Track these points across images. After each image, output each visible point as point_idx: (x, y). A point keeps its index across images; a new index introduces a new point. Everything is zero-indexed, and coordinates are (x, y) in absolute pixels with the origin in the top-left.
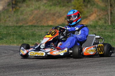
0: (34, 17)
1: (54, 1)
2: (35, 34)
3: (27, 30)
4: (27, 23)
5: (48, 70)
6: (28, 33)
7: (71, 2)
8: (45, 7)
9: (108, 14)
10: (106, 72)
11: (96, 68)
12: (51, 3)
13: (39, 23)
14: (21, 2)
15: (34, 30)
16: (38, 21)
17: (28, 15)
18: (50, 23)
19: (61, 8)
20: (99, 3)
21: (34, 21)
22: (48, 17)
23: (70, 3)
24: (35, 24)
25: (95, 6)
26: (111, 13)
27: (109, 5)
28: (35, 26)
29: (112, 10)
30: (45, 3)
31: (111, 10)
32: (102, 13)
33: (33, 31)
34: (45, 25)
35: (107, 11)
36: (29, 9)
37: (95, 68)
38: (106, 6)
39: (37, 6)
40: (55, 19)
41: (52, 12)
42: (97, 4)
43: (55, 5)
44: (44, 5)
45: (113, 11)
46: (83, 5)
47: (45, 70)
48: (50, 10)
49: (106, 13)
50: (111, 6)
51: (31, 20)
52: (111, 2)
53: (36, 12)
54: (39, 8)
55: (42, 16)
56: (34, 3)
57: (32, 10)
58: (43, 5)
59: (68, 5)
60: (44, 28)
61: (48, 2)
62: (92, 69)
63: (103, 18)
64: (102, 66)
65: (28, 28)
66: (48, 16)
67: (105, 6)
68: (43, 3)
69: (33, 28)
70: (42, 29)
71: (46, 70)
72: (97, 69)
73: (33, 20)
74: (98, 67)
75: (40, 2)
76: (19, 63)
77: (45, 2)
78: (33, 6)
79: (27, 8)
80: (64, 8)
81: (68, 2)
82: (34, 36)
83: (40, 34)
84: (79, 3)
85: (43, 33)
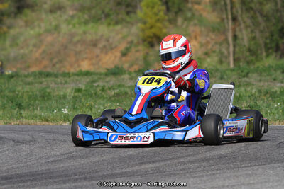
0: (44, 52)
1: (93, 12)
2: (49, 93)
3: (29, 84)
4: (29, 67)
5: (85, 183)
6: (30, 93)
7: (135, 12)
8: (71, 26)
9: (226, 40)
10: (228, 186)
11: (203, 176)
12: (86, 17)
13: (57, 66)
14: (13, 15)
15: (45, 83)
16: (55, 60)
17: (31, 48)
18: (85, 66)
19: (111, 27)
20: (205, 14)
21: (45, 62)
22: (80, 52)
23: (132, 15)
24: (49, 70)
25: (196, 21)
26: (235, 37)
27: (230, 17)
28: (48, 75)
29: (237, 29)
30: (73, 17)
31: (234, 30)
32: (212, 39)
33: (44, 86)
34: (72, 71)
35: (224, 32)
36: (32, 32)
37: (199, 177)
38: (223, 20)
39: (50, 24)
40: (97, 56)
41: (89, 37)
42: (201, 15)
43: (96, 19)
44: (68, 22)
45: (238, 33)
46: (166, 17)
47: (76, 184)
48: (85, 33)
49: (223, 38)
50: (234, 19)
51: (37, 59)
52: (234, 11)
53: (49, 39)
54: (57, 28)
55: (66, 48)
56: (44, 16)
57: (40, 35)
58: (66, 20)
59: (128, 19)
60: (72, 78)
61: (80, 14)
62: (192, 179)
63: (214, 52)
64: (219, 171)
65: (31, 79)
66: (79, 48)
67: (218, 20)
68: (65, 17)
69: (43, 79)
70: (66, 82)
71: (79, 184)
72: (205, 178)
73: (43, 58)
74: (207, 175)
75: (59, 13)
76: (13, 168)
77: (71, 13)
78: (43, 25)
79: (28, 29)
80: (118, 27)
81: (128, 13)
82: (46, 98)
83: (62, 93)
84: (156, 14)
85: (69, 91)
